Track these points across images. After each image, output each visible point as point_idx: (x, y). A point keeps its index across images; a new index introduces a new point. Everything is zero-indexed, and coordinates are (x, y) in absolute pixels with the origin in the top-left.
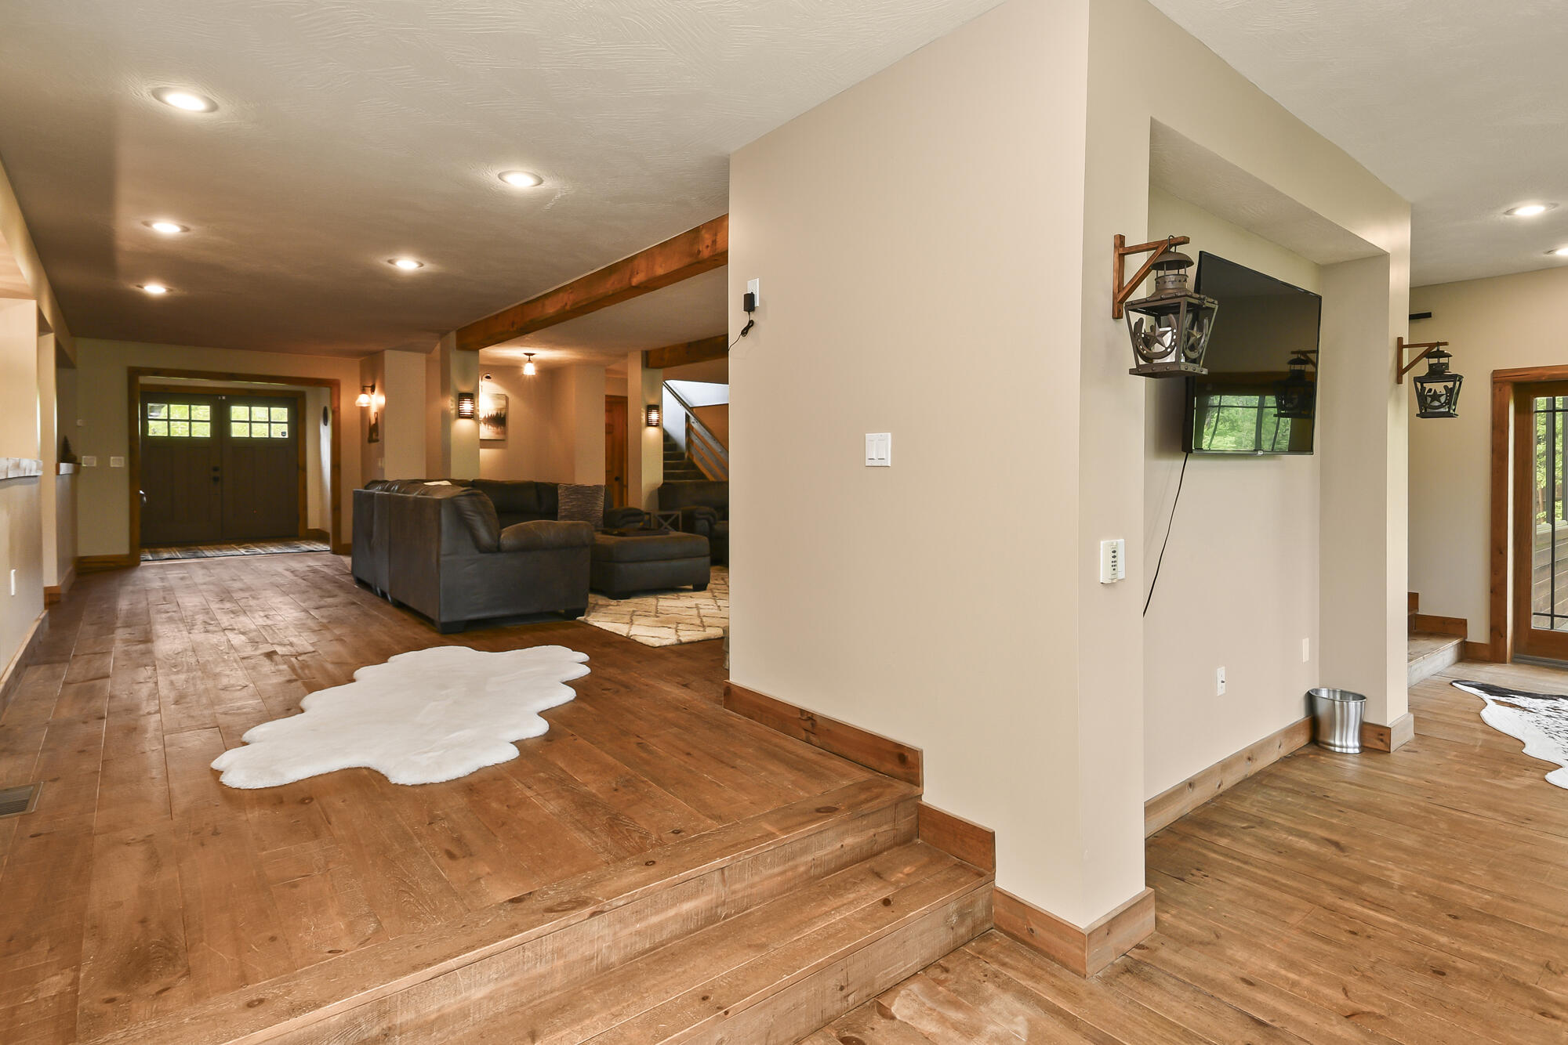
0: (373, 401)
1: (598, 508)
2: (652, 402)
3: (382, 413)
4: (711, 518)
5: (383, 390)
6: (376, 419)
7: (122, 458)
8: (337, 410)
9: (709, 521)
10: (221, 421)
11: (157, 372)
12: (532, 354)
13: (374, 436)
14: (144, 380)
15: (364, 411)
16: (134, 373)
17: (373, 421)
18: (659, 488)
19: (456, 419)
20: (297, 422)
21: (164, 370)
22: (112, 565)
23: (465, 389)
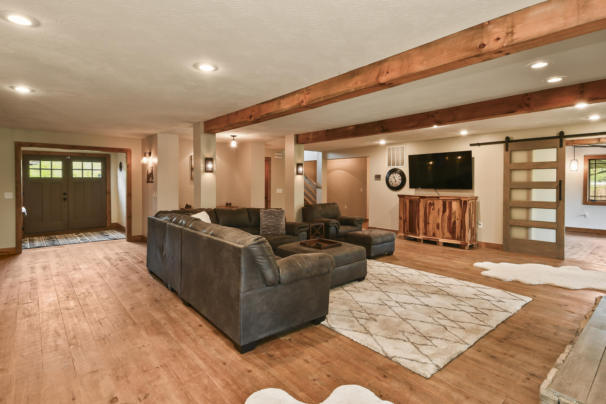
0: (151, 161)
1: (282, 223)
2: (299, 162)
3: (156, 167)
4: (337, 226)
5: (157, 154)
6: (152, 170)
7: (12, 193)
8: (130, 165)
9: (335, 227)
10: (67, 169)
11: (32, 145)
12: (235, 136)
13: (150, 180)
14: (23, 149)
15: (144, 166)
16: (18, 145)
17: (150, 172)
18: (302, 208)
19: (204, 172)
20: (106, 169)
21: (35, 143)
22: (6, 254)
23: (209, 156)
